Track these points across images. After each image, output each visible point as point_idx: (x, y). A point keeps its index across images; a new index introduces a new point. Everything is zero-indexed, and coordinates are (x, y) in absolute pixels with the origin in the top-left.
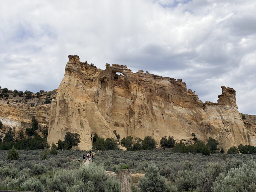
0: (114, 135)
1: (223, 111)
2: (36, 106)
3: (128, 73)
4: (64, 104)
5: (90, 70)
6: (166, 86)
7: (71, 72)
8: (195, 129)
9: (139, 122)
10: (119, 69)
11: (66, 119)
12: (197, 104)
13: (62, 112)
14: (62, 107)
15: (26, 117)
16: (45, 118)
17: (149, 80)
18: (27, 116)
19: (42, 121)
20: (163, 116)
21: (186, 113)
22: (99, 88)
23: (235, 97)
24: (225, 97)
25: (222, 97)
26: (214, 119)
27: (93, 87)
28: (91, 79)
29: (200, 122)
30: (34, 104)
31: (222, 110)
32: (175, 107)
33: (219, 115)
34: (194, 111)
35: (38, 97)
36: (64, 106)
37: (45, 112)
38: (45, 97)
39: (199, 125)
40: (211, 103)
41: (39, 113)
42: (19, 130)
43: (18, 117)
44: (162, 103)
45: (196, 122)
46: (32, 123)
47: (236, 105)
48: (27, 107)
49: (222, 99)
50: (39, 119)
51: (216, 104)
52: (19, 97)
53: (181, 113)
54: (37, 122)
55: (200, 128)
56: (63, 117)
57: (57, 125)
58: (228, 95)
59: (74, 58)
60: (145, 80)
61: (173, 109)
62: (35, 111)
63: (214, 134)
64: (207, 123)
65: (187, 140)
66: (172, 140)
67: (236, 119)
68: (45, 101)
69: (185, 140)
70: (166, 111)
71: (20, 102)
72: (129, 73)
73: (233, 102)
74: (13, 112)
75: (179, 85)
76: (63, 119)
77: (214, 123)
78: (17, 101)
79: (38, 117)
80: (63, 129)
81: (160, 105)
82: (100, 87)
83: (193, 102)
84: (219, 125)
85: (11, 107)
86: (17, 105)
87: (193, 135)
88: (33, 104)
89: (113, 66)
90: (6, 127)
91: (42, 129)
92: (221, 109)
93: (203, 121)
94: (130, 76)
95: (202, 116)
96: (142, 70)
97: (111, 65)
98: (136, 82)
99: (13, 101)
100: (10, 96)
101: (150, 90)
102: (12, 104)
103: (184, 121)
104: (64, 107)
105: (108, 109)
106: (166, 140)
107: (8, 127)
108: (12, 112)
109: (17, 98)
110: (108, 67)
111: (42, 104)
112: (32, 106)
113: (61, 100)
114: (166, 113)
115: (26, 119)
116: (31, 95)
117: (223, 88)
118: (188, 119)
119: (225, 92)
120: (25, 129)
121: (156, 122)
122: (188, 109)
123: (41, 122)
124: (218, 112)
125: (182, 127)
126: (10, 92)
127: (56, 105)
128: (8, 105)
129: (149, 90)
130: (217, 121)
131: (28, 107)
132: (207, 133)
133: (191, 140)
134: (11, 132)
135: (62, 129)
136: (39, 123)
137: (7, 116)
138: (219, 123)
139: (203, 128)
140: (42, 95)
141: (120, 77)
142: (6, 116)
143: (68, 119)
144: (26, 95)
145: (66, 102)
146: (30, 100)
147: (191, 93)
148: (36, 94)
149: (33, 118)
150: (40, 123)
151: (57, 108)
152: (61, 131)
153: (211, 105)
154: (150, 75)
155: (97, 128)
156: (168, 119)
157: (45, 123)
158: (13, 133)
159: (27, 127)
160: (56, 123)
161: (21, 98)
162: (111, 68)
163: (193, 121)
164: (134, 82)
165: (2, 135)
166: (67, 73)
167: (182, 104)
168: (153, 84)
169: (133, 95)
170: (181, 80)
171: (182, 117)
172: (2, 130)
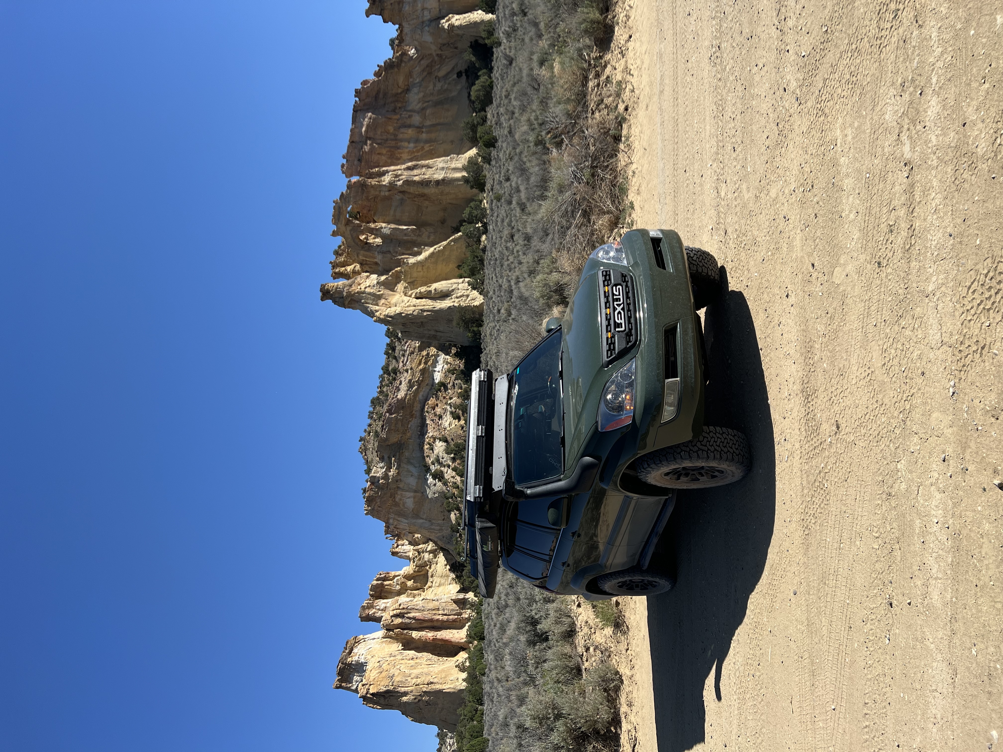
25: (386, 16)
43: (430, 356)
51: (400, 28)
71: (405, 350)
75: (368, 95)
78: (404, 355)
83: (398, 69)
86: (409, 356)
89: (337, 223)
90: (446, 376)
96: (341, 166)
97: (335, 227)
110: (337, 232)
117: (369, 13)
119: (376, 10)
147: (380, 72)
153: (402, 35)
154: (349, 152)
162: (339, 228)
169: (387, 193)
172: (449, 383)
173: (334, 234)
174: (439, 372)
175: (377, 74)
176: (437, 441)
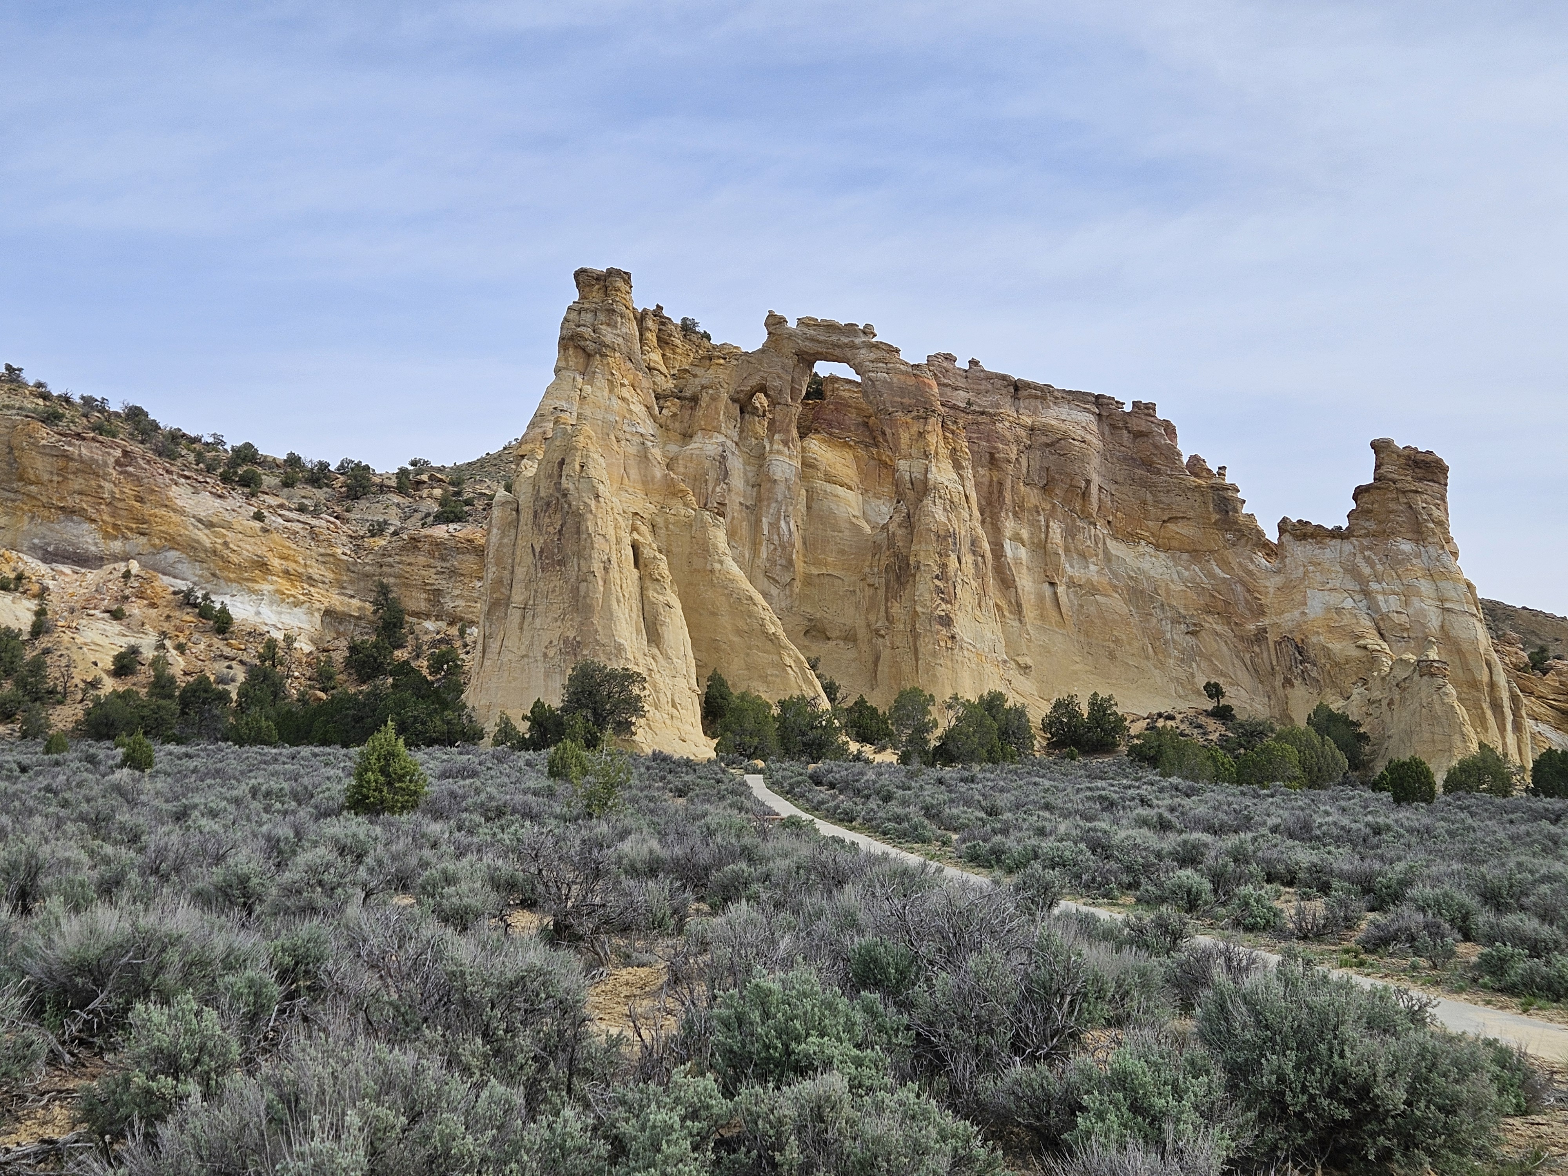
0: (811, 684)
1: (1379, 567)
2: (395, 533)
3: (881, 365)
4: (559, 516)
5: (678, 350)
6: (1074, 436)
7: (589, 356)
8: (1221, 663)
9: (940, 617)
10: (834, 345)
11: (571, 591)
12: (1236, 530)
13: (547, 558)
14: (551, 529)
15: (344, 588)
16: (438, 593)
17: (986, 404)
18: (351, 582)
19: (423, 606)
20: (1055, 593)
21: (1175, 577)
22: (729, 443)
23: (1443, 499)
24: (1389, 495)
25: (1375, 495)
26: (1328, 610)
27: (700, 433)
28: (688, 393)
29: (1251, 627)
30: (386, 522)
31: (1372, 566)
32: (1116, 548)
33: (1358, 588)
34: (1217, 571)
35: (401, 490)
36: (558, 527)
37: (439, 564)
38: (438, 492)
39: (1242, 639)
40: (1310, 530)
41: (408, 569)
42: (313, 648)
43: (306, 586)
44: (1051, 524)
45: (1229, 623)
46: (372, 618)
47: (1449, 540)
48: (351, 537)
49: (1376, 506)
50: (411, 597)
51: (1336, 533)
52: (309, 488)
53: (1149, 578)
54: (402, 611)
55: (1248, 656)
56: (552, 585)
57: (522, 624)
58: (1409, 487)
59: (602, 283)
60: (963, 405)
61: (1108, 557)
62: (391, 560)
63: (1326, 686)
64: (1291, 632)
65: (1179, 717)
66: (1105, 714)
67: (1448, 610)
68: (436, 508)
69: (1171, 718)
70: (1072, 566)
71: (316, 514)
72: (890, 366)
73: (1434, 522)
74: (283, 562)
75: (1138, 435)
76: (554, 591)
77: (1331, 629)
78: (302, 509)
79: (406, 586)
80: (555, 643)
81: (1043, 536)
82: (736, 439)
83: (1215, 523)
84: (1362, 642)
85: (275, 536)
86: (301, 526)
87: (1214, 691)
88: (379, 523)
89: (806, 330)
90: (250, 633)
91: (425, 647)
92: (1367, 559)
93: (1266, 621)
94: (895, 380)
95: (1259, 593)
96: (950, 354)
97: (792, 324)
98: (922, 410)
99: (281, 506)
100: (269, 480)
101: (992, 455)
102: (280, 520)
103: (1167, 618)
104: (560, 531)
105: (772, 547)
106: (1074, 714)
107: (261, 634)
108: (276, 563)
109: (304, 492)
110: (779, 332)
111: (423, 525)
112: (373, 536)
113: (542, 494)
114: (1071, 577)
115: (343, 594)
116: (369, 480)
117: (1380, 447)
118: (1186, 607)
119: (1391, 468)
120: (343, 643)
121: (1016, 624)
122: (1185, 556)
123: (417, 614)
124: (1348, 576)
125: (1150, 649)
126: (271, 465)
127: (518, 520)
128: (257, 524)
129: (988, 455)
130: (1347, 619)
131: (356, 538)
132: (1288, 682)
133: (1202, 720)
134: (273, 658)
135: (551, 642)
136: (411, 619)
137: (254, 581)
138: (1358, 630)
139: (1265, 655)
140: (424, 482)
141: (836, 385)
142: (247, 580)
143: (582, 594)
144: (342, 478)
145: (570, 505)
146: (363, 503)
147: (1204, 474)
148: (394, 479)
149: (379, 592)
150: (415, 620)
151: (520, 537)
152: (545, 655)
153: (1312, 536)
154: (991, 377)
155: (725, 646)
156: (1082, 606)
157: (438, 618)
158: (282, 664)
159: (352, 638)
160: (518, 613)
161: (321, 494)
162: (791, 336)
163: (1209, 619)
164: (915, 413)
165: (232, 672)
166: (566, 360)
167: (1156, 529)
168: (1007, 424)
169: (908, 478)
170: (1151, 407)
171: (1152, 597)
172: (229, 645)
173: (774, 322)
174: (258, 613)
175: (1196, 463)
176: (33, 604)
